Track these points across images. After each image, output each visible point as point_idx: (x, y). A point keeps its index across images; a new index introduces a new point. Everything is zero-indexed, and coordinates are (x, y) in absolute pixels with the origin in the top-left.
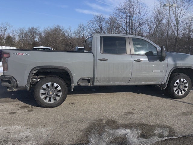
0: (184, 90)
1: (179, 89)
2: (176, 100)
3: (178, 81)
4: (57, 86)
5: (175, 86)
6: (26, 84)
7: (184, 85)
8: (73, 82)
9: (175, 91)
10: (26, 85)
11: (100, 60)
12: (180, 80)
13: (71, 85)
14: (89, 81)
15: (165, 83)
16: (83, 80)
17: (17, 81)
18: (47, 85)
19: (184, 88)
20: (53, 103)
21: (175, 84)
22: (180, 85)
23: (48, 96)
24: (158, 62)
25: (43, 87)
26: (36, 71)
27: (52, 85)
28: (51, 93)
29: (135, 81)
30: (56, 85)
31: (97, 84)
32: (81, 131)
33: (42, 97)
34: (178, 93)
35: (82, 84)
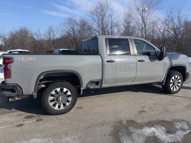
0: (178, 86)
1: (174, 85)
3: (173, 78)
4: (67, 91)
5: (171, 83)
6: (33, 91)
7: (178, 82)
8: (82, 85)
9: (171, 87)
10: (32, 93)
12: (175, 77)
13: (80, 89)
14: (97, 83)
15: (163, 81)
16: (92, 82)
17: (23, 89)
18: (56, 91)
19: (178, 84)
20: (63, 110)
21: (171, 81)
22: (174, 82)
23: (57, 102)
25: (51, 93)
26: (44, 76)
27: (62, 90)
28: (61, 99)
29: (138, 81)
30: (65, 90)
31: (104, 85)
32: (109, 135)
33: (51, 104)
34: (173, 89)
35: (92, 87)
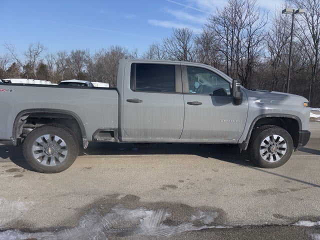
0: (280, 154)
1: (270, 152)
2: (263, 171)
3: (268, 139)
4: (60, 140)
5: (263, 148)
6: (11, 135)
7: (279, 146)
8: (85, 134)
9: (263, 156)
10: (11, 138)
11: (128, 101)
12: (271, 138)
13: (82, 140)
14: (112, 134)
15: (244, 142)
16: (103, 132)
18: (44, 139)
19: (279, 151)
20: (53, 167)
21: (263, 144)
22: (271, 145)
23: (46, 155)
24: (230, 106)
25: (37, 141)
26: (27, 116)
27: (52, 138)
28: (50, 151)
29: (190, 137)
30: (57, 138)
31: (126, 139)
33: (37, 156)
34: (268, 158)
35: (100, 138)
